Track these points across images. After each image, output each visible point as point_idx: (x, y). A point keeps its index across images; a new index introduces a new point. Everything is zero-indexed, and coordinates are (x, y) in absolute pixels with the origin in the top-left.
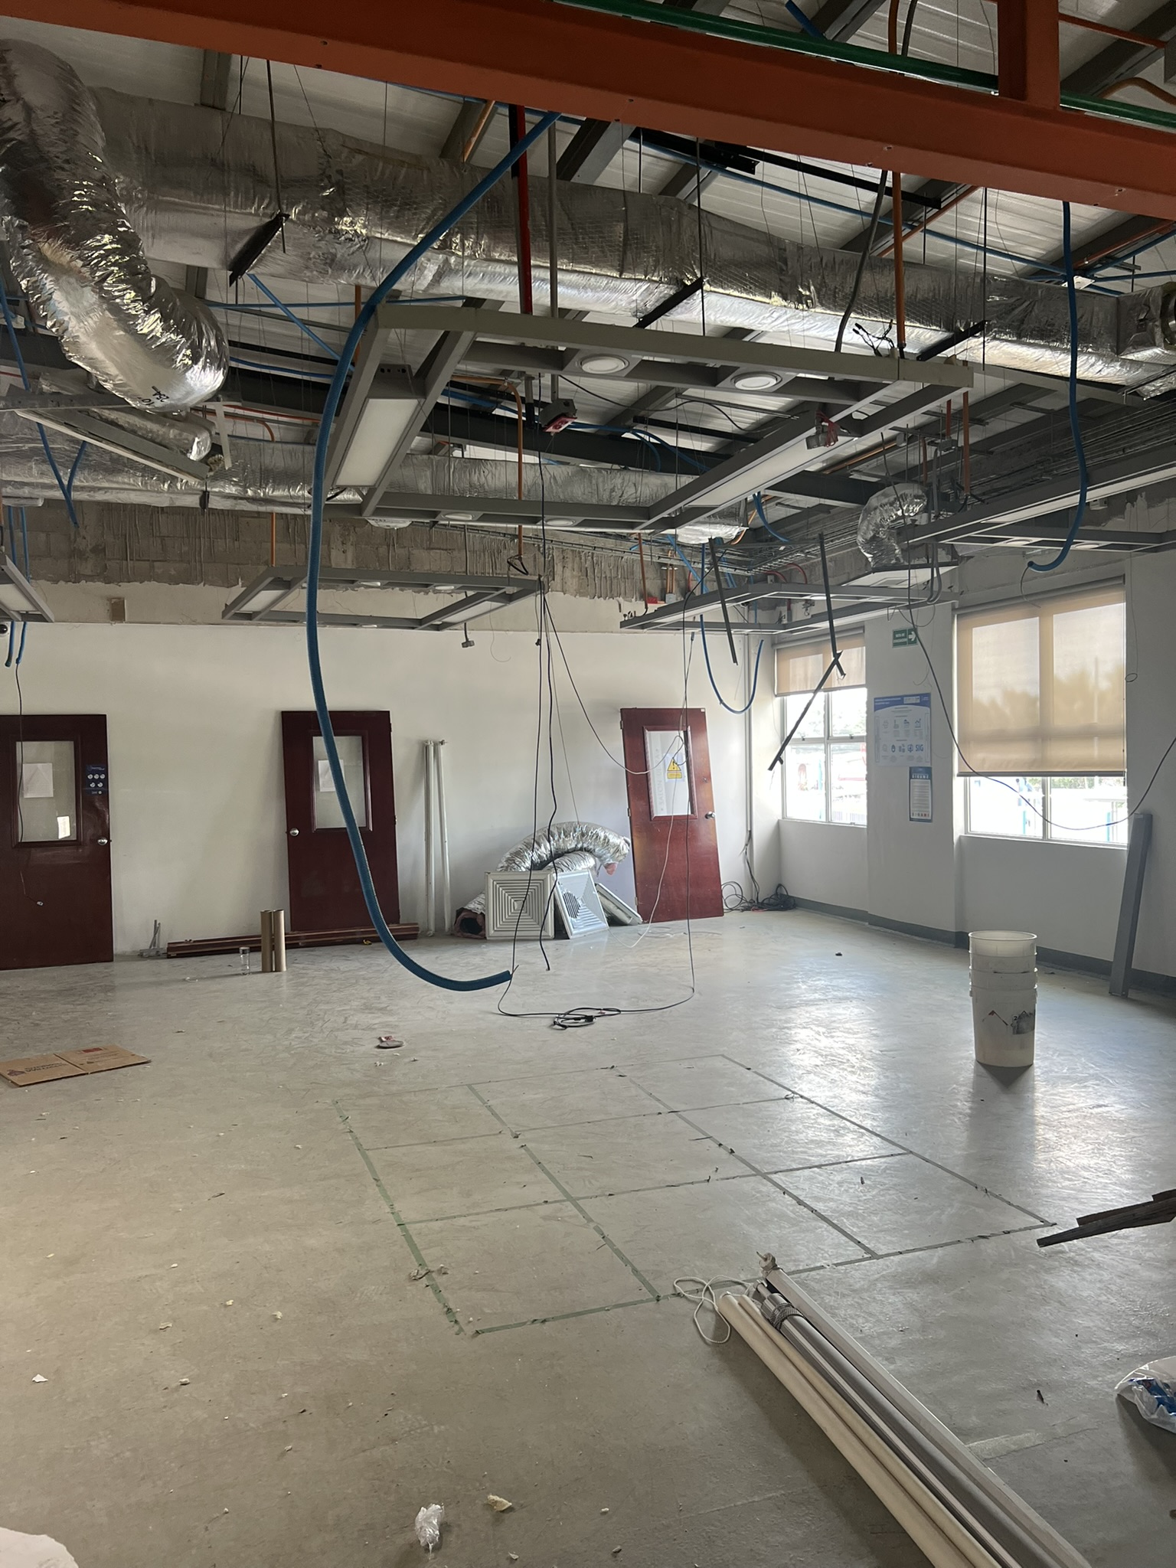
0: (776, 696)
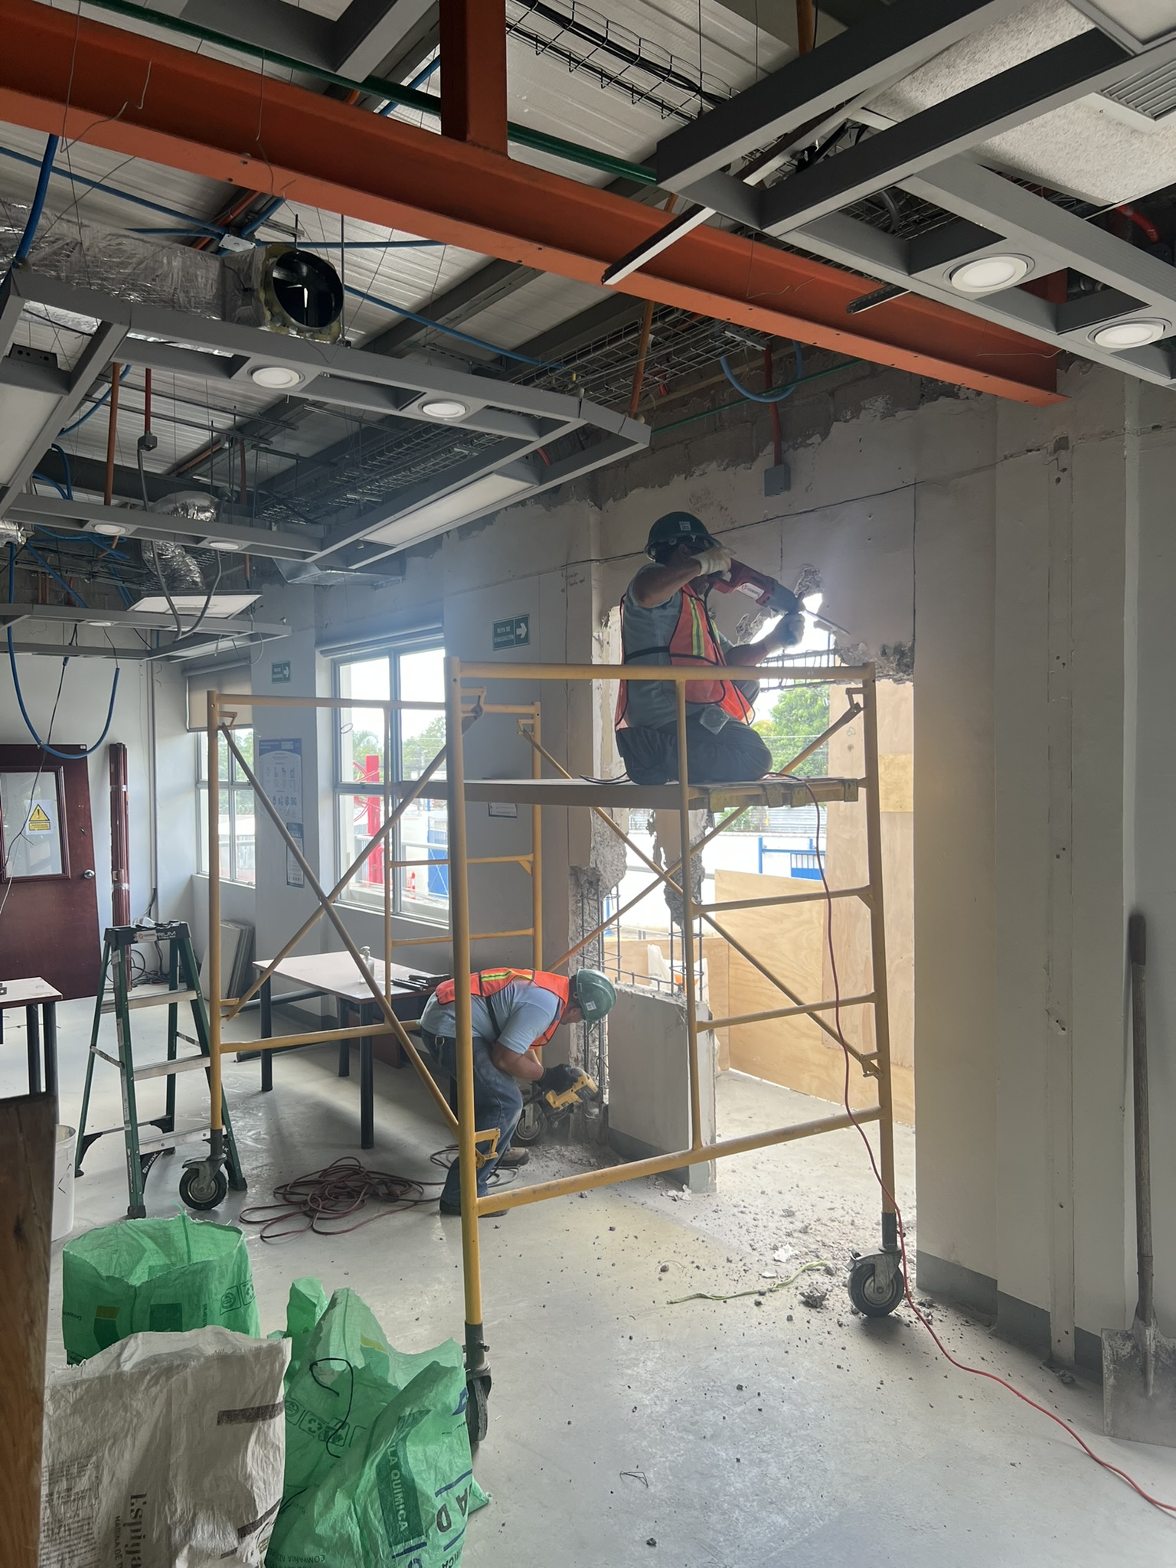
0: (188, 731)
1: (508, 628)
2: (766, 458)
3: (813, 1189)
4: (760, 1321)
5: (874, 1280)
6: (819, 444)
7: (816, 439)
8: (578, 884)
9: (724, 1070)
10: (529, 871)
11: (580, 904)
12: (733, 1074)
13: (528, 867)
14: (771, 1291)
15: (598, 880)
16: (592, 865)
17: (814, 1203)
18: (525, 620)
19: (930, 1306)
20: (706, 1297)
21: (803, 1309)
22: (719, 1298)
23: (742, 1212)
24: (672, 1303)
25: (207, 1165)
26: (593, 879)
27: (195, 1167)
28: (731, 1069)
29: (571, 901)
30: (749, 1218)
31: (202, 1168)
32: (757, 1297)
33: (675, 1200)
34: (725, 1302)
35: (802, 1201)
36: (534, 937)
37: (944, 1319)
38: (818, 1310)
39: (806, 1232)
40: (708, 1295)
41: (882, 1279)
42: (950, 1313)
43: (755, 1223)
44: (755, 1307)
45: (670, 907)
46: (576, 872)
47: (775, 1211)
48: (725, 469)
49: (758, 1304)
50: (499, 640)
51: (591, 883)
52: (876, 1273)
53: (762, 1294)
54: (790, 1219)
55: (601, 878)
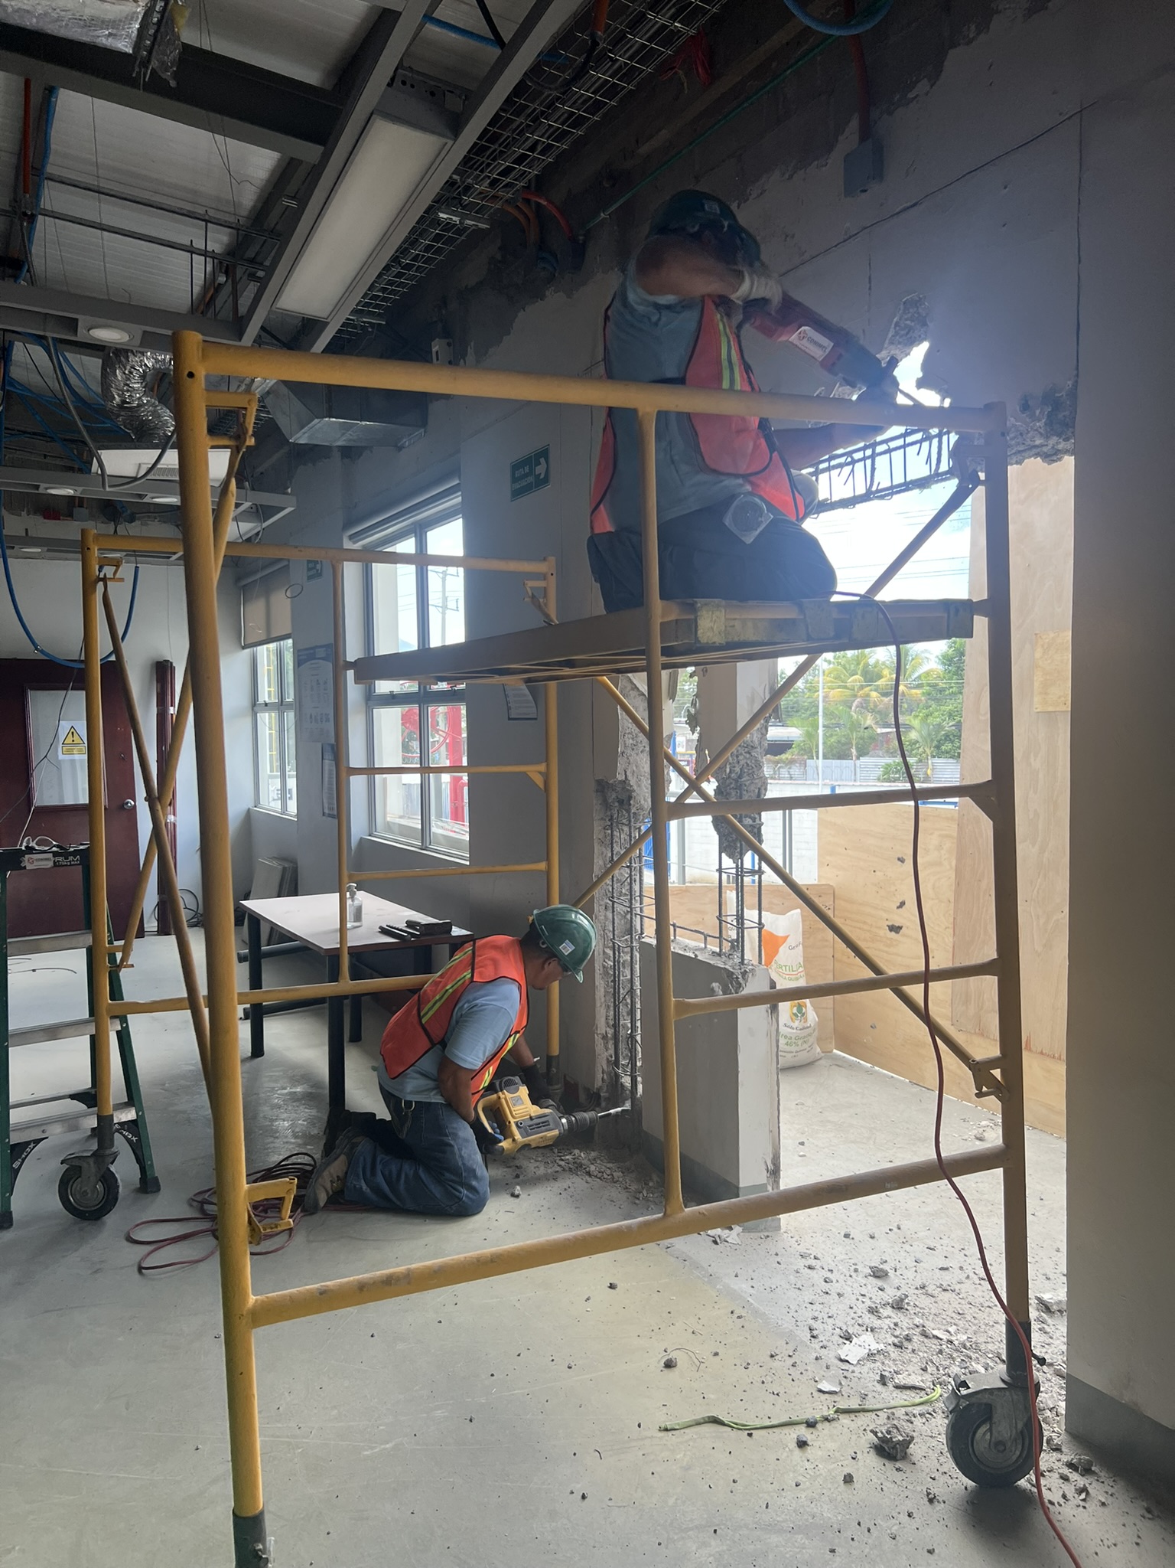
0: (244, 648)
1: (527, 469)
2: (849, 139)
3: (921, 1234)
4: (800, 1479)
5: (990, 1430)
6: (927, 94)
7: (923, 86)
8: (606, 805)
9: (827, 1052)
10: (541, 785)
11: (609, 831)
12: (838, 1058)
13: (539, 781)
14: (827, 1419)
15: (630, 798)
16: (620, 777)
17: (919, 1256)
18: (544, 453)
19: (1087, 1471)
20: (722, 1424)
21: (872, 1460)
22: (742, 1427)
23: (810, 1268)
24: (666, 1430)
25: (91, 1161)
26: (624, 797)
27: (76, 1163)
28: (835, 1051)
29: (597, 827)
30: (817, 1276)
31: (84, 1165)
32: (803, 1432)
33: (715, 1242)
34: (750, 1435)
35: (903, 1254)
36: (548, 873)
37: (1109, 1500)
38: (898, 1465)
39: (900, 1308)
40: (726, 1420)
41: (1004, 1428)
42: (1119, 1488)
43: (826, 1287)
44: (797, 1451)
45: (719, 832)
46: (602, 787)
47: (859, 1267)
48: (791, 177)
49: (802, 1444)
50: (517, 486)
51: (621, 802)
52: (994, 1420)
53: (811, 1425)
54: (880, 1283)
55: (634, 794)
